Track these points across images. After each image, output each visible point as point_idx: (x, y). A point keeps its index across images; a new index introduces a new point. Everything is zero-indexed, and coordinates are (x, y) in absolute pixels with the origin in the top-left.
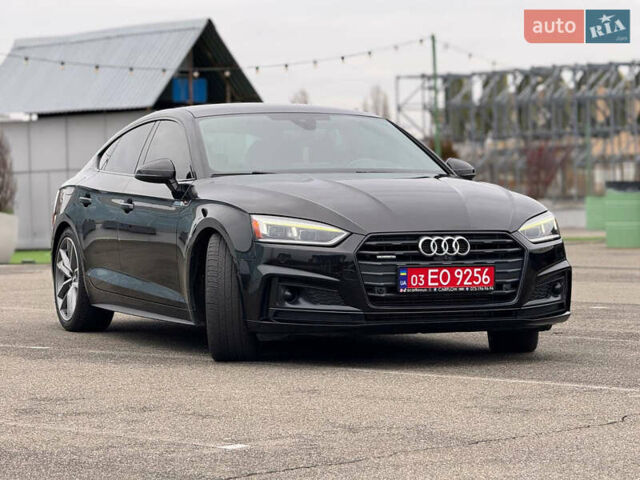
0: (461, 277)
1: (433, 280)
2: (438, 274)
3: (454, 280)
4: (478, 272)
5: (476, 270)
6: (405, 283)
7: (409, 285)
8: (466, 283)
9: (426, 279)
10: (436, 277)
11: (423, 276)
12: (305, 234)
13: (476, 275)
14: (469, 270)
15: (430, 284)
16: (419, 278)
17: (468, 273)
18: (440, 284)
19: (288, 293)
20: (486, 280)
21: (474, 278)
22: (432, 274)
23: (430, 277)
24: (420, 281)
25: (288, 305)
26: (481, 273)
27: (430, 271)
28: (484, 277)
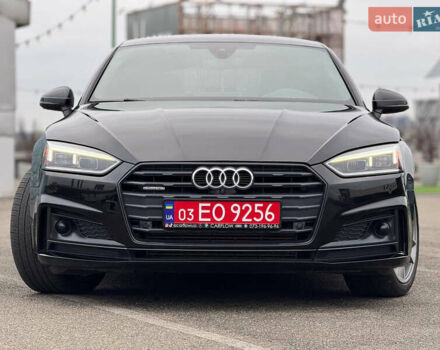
0: (238, 212)
1: (204, 215)
2: (210, 208)
3: (230, 216)
4: (259, 208)
5: (257, 205)
6: (171, 217)
7: (176, 219)
8: (244, 219)
9: (196, 213)
10: (208, 211)
11: (192, 210)
12: (84, 162)
13: (256, 211)
14: (248, 205)
15: (200, 219)
16: (188, 213)
17: (247, 208)
18: (213, 220)
19: (61, 225)
20: (270, 217)
21: (253, 215)
22: (203, 208)
23: (201, 211)
24: (188, 216)
25: (60, 237)
26: (263, 209)
27: (201, 205)
28: (267, 213)
